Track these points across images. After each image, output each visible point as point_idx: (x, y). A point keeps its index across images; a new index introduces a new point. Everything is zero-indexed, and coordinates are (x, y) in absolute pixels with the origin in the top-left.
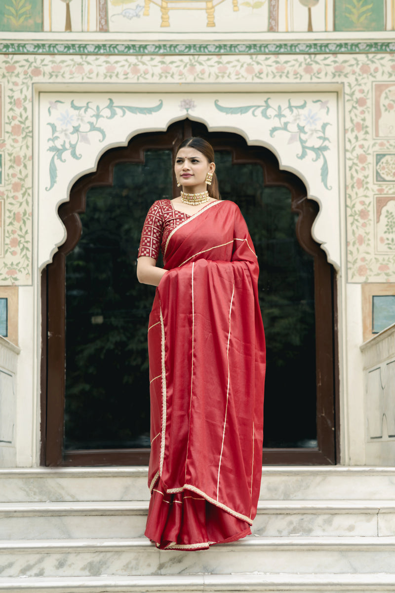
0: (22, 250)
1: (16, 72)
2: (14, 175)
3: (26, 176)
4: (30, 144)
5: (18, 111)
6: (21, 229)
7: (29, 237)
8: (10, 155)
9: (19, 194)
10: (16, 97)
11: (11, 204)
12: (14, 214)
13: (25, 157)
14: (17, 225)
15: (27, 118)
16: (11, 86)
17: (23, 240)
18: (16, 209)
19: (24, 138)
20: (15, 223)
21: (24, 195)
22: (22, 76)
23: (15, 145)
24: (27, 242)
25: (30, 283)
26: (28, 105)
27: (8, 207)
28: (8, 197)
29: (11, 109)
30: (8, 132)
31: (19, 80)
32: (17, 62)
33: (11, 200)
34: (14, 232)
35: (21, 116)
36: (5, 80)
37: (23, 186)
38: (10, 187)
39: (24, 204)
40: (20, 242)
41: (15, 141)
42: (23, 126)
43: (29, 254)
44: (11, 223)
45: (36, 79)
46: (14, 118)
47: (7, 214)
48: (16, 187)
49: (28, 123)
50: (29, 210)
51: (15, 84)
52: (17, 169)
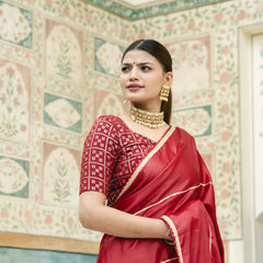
0: (232, 202)
1: (223, 19)
2: (223, 125)
3: (234, 124)
4: (236, 90)
5: (226, 58)
6: (230, 180)
7: (237, 188)
8: (219, 104)
9: (228, 144)
10: (223, 45)
11: (220, 154)
12: (224, 165)
13: (232, 104)
14: (227, 175)
15: (233, 65)
16: (219, 35)
17: (232, 191)
18: (225, 159)
19: (232, 85)
20: (225, 174)
21: (232, 143)
22: (228, 23)
23: (224, 93)
24: (236, 193)
25: (240, 237)
26: (234, 51)
27: (218, 157)
28: (218, 147)
29: (220, 58)
30: (216, 82)
31: (226, 27)
32: (224, 9)
33: (220, 151)
34: (224, 183)
35: (228, 63)
36: (214, 30)
37: (231, 135)
38: (219, 137)
39: (233, 154)
40: (229, 194)
41: (223, 89)
42: (230, 73)
43: (238, 206)
44: (221, 175)
45: (241, 23)
46: (222, 66)
47: (218, 165)
48: (226, 136)
49: (235, 69)
50: (237, 160)
51: (223, 32)
52: (226, 117)
